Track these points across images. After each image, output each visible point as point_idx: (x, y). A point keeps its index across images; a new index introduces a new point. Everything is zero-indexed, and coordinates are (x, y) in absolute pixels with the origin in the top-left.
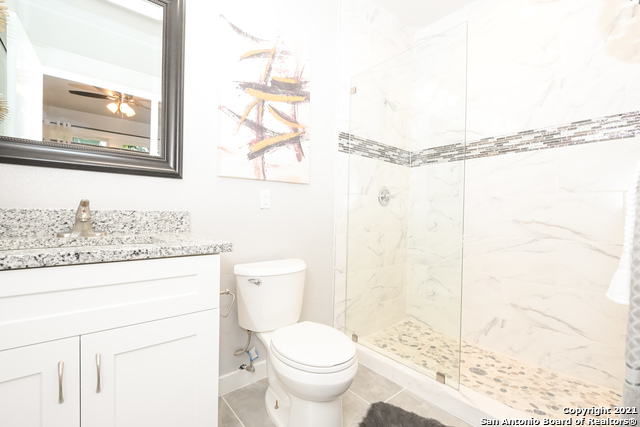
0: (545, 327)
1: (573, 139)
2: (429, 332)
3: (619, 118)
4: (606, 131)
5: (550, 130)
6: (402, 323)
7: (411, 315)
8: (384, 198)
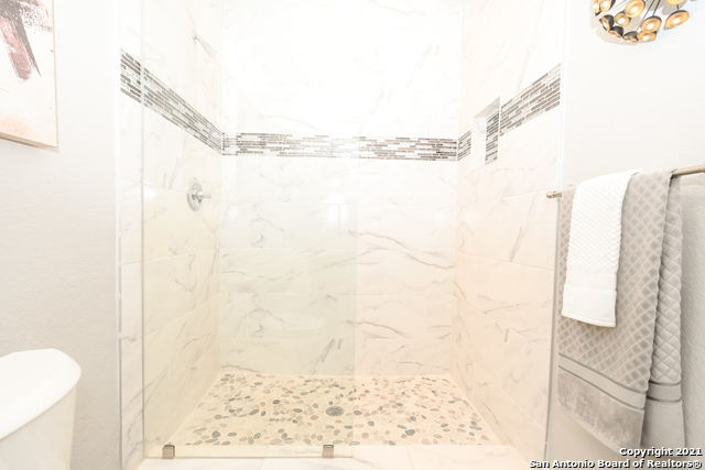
0: (376, 337)
1: (397, 154)
2: (258, 380)
3: (427, 142)
4: (420, 152)
5: (380, 141)
6: (218, 380)
7: (228, 365)
8: (195, 198)
